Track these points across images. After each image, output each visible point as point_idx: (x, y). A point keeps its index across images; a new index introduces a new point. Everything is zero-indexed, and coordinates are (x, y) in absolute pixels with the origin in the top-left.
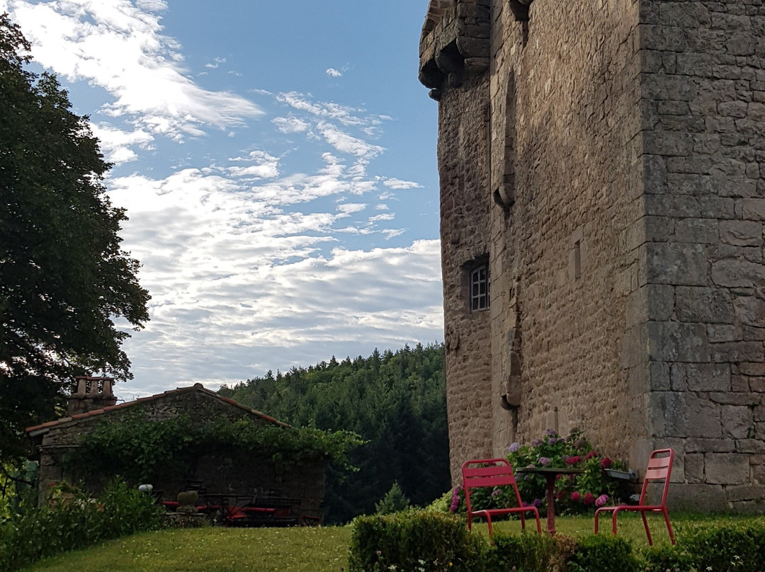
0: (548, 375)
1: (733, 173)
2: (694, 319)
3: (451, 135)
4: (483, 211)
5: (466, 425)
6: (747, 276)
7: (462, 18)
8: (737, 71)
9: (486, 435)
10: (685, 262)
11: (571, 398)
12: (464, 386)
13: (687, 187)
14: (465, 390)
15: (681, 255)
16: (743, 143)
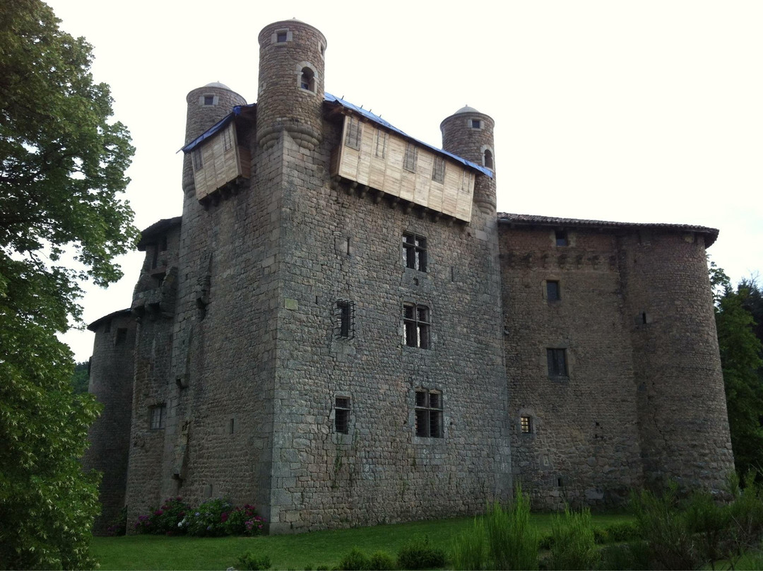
0: (207, 470)
1: (302, 406)
2: (286, 461)
3: (148, 343)
4: (163, 383)
5: (144, 483)
6: (304, 445)
7: (164, 294)
8: (305, 368)
9: (156, 489)
10: (285, 440)
11: (221, 483)
12: (146, 464)
13: (288, 411)
14: (146, 466)
15: (284, 437)
16: (306, 395)
